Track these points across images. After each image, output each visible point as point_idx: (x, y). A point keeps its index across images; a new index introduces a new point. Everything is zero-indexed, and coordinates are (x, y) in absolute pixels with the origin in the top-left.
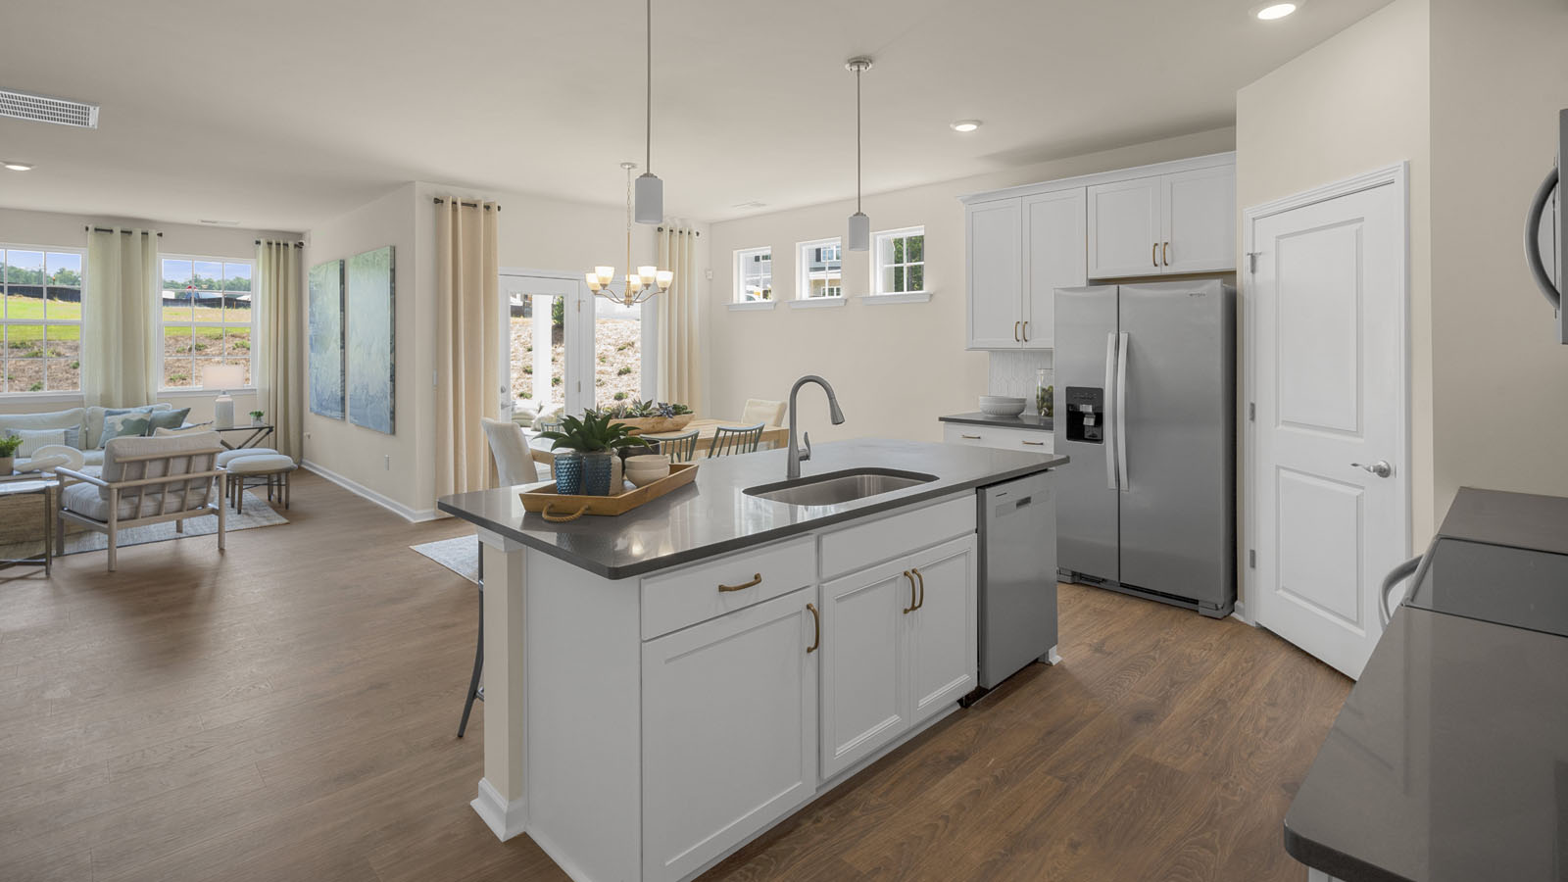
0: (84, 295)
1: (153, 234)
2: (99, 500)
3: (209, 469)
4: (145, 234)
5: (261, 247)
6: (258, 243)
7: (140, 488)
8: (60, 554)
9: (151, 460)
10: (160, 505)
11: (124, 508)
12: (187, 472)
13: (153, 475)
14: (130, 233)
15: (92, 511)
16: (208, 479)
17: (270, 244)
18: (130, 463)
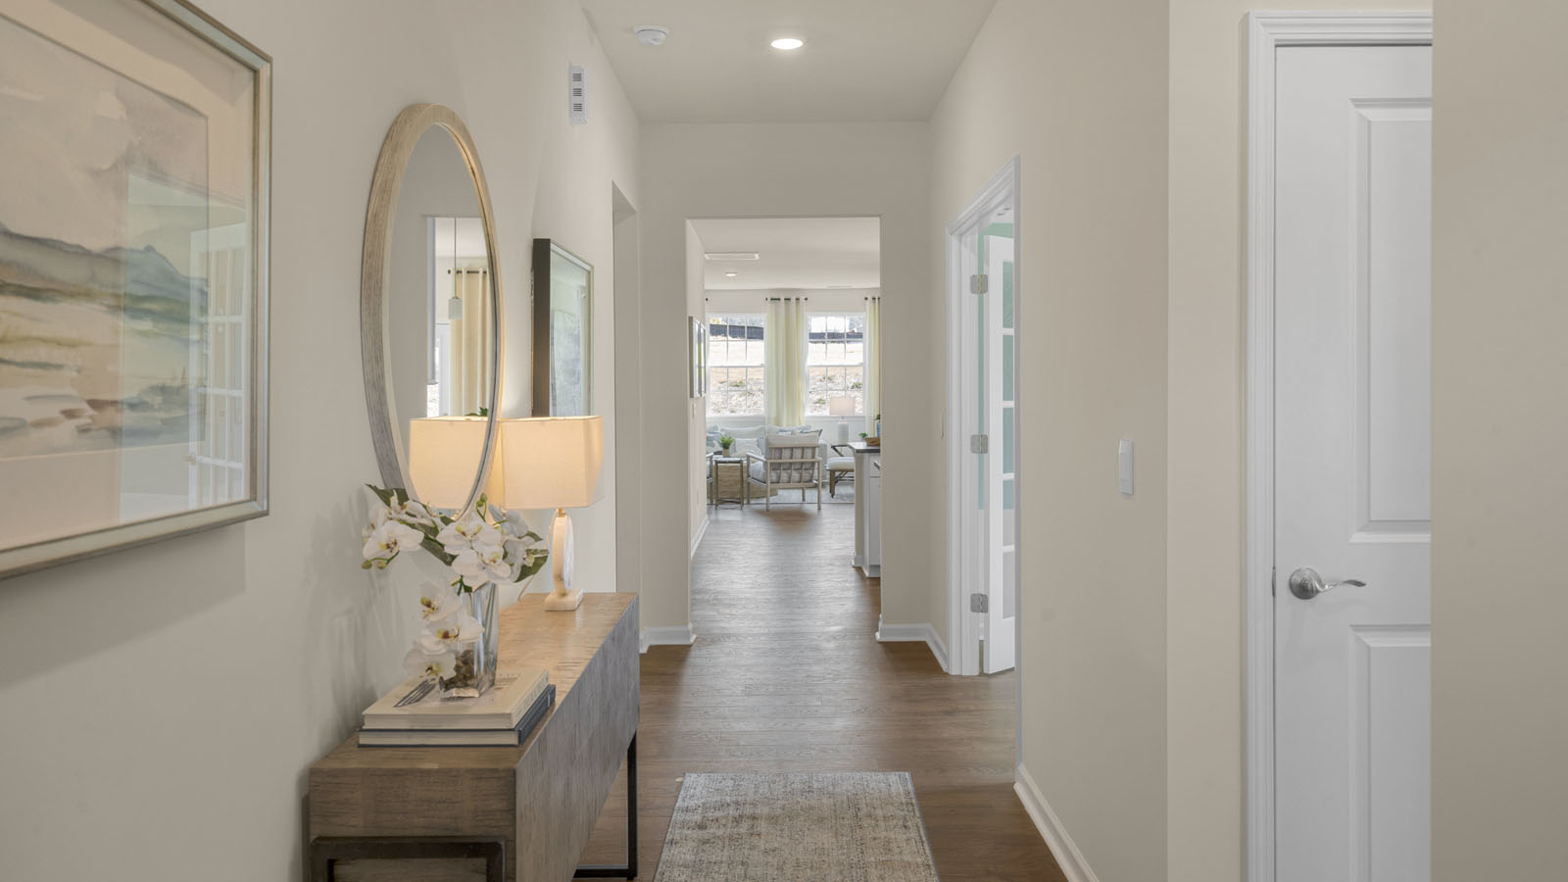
0: (766, 334)
1: (802, 298)
2: (763, 470)
3: (813, 457)
4: (797, 299)
5: (868, 302)
6: (866, 299)
7: (780, 464)
8: (748, 503)
9: (785, 448)
10: (779, 477)
11: (774, 476)
12: (791, 458)
13: (786, 458)
14: (789, 299)
15: (760, 477)
16: (813, 464)
17: (874, 299)
18: (776, 448)
